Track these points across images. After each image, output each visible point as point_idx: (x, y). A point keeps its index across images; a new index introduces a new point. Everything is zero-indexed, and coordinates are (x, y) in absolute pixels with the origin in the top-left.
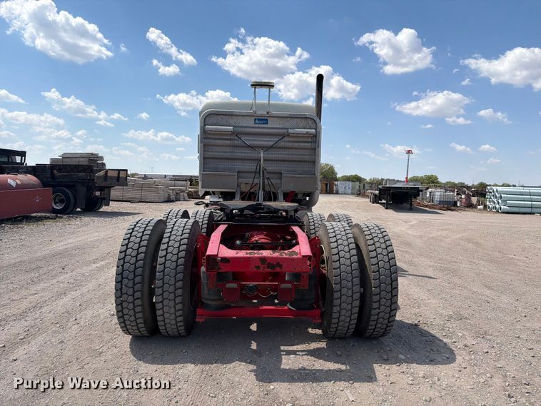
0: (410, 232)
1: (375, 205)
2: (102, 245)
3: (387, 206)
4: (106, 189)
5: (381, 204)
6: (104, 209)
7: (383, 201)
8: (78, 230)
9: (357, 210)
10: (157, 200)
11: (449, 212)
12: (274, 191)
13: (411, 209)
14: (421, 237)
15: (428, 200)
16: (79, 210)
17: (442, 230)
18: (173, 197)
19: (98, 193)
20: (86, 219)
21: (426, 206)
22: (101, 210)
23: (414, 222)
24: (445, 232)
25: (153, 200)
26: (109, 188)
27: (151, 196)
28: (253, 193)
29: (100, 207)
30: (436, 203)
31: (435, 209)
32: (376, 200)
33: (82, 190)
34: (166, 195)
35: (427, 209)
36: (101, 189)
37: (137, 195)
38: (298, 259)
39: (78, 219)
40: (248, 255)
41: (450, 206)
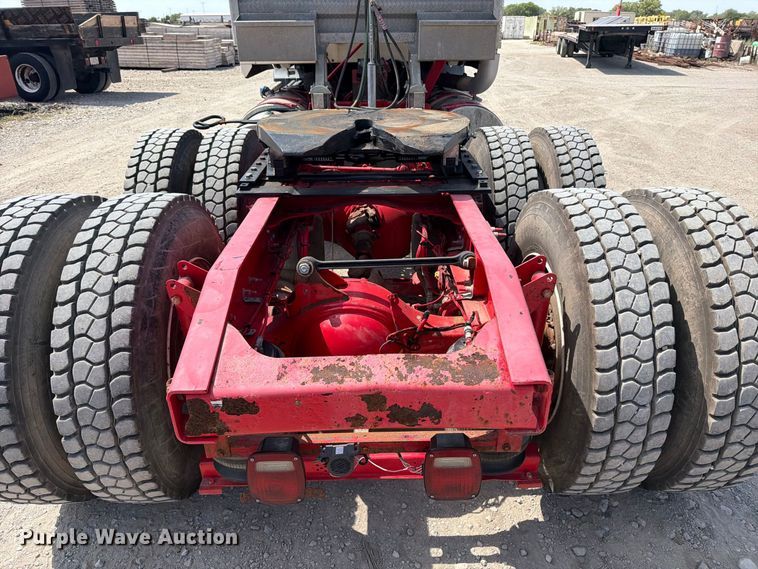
0: (641, 118)
1: (568, 60)
2: (88, 174)
3: (590, 62)
4: (106, 51)
5: (578, 57)
6: (112, 88)
7: (581, 52)
8: (57, 137)
9: (539, 73)
10: (204, 65)
11: (693, 70)
12: (400, 59)
13: (629, 68)
14: (662, 128)
15: (654, 48)
16: (73, 91)
17: (695, 110)
18: (230, 59)
19: (94, 61)
20: (78, 111)
21: (653, 60)
22: (108, 90)
23: (642, 95)
24: (699, 115)
25: (198, 65)
26: (113, 49)
27: (194, 58)
28: (354, 66)
29: (106, 85)
30: (668, 53)
31: (668, 64)
32: (569, 50)
33: (64, 56)
34: (219, 55)
35: (655, 65)
36: (99, 52)
37: (170, 56)
38: (498, 395)
39: (64, 113)
40: (320, 385)
41: (693, 57)
